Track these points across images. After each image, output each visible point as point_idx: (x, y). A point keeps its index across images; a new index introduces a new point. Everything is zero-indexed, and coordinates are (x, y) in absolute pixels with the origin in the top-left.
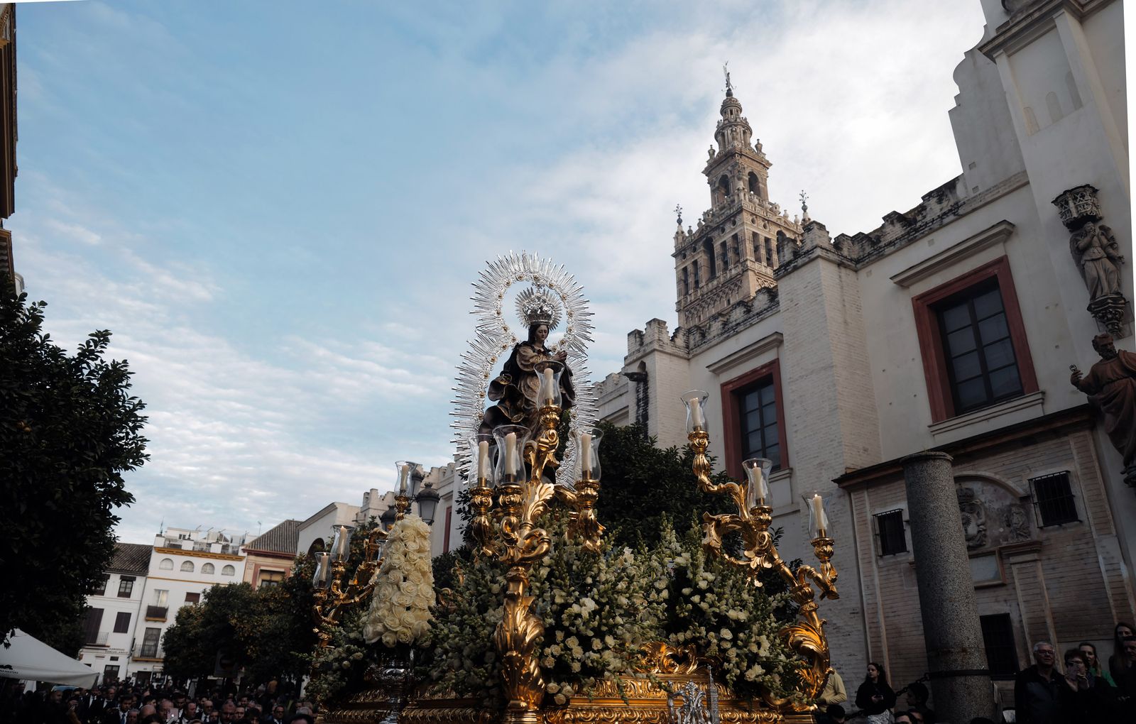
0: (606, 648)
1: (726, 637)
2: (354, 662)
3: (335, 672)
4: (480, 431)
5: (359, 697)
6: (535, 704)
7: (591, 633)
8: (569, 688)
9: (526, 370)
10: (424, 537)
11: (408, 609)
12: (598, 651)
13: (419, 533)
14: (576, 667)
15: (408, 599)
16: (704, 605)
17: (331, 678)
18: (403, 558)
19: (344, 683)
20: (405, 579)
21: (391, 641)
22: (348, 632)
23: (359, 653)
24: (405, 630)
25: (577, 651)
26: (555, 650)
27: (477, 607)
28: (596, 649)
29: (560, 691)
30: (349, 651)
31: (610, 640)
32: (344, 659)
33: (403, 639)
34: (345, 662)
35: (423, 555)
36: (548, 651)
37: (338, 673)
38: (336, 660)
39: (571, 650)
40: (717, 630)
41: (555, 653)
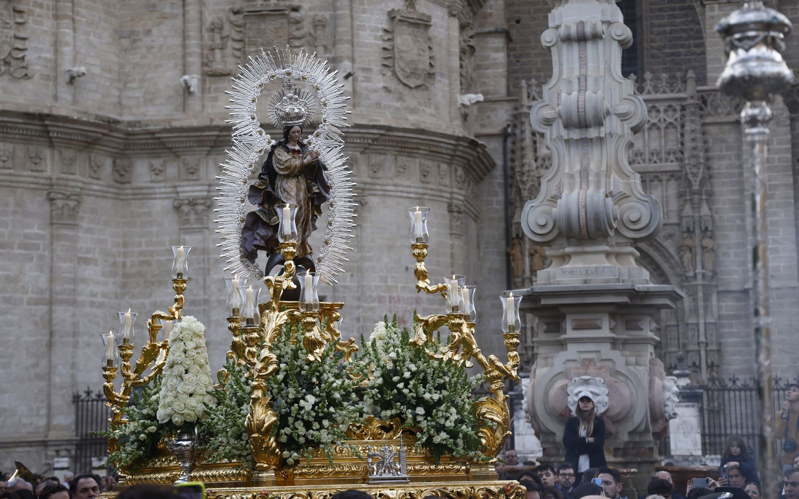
0: (322, 427)
1: (420, 413)
2: (149, 435)
3: (133, 443)
4: (242, 233)
5: (156, 463)
6: (274, 465)
7: (312, 419)
8: (296, 454)
9: (281, 173)
10: (200, 336)
11: (191, 395)
12: (317, 430)
13: (195, 334)
14: (302, 440)
15: (190, 387)
16: (406, 391)
17: (130, 449)
18: (183, 355)
19: (141, 452)
20: (187, 372)
21: (180, 421)
22: (141, 409)
23: (153, 427)
24: (190, 412)
25: (302, 430)
26: (287, 430)
27: (237, 401)
28: (315, 428)
29: (290, 457)
30: (145, 426)
31: (326, 423)
32: (139, 433)
33: (189, 419)
34: (142, 435)
35: (199, 351)
36: (282, 431)
37: (136, 443)
38: (133, 433)
39: (297, 429)
40: (414, 407)
41: (287, 433)
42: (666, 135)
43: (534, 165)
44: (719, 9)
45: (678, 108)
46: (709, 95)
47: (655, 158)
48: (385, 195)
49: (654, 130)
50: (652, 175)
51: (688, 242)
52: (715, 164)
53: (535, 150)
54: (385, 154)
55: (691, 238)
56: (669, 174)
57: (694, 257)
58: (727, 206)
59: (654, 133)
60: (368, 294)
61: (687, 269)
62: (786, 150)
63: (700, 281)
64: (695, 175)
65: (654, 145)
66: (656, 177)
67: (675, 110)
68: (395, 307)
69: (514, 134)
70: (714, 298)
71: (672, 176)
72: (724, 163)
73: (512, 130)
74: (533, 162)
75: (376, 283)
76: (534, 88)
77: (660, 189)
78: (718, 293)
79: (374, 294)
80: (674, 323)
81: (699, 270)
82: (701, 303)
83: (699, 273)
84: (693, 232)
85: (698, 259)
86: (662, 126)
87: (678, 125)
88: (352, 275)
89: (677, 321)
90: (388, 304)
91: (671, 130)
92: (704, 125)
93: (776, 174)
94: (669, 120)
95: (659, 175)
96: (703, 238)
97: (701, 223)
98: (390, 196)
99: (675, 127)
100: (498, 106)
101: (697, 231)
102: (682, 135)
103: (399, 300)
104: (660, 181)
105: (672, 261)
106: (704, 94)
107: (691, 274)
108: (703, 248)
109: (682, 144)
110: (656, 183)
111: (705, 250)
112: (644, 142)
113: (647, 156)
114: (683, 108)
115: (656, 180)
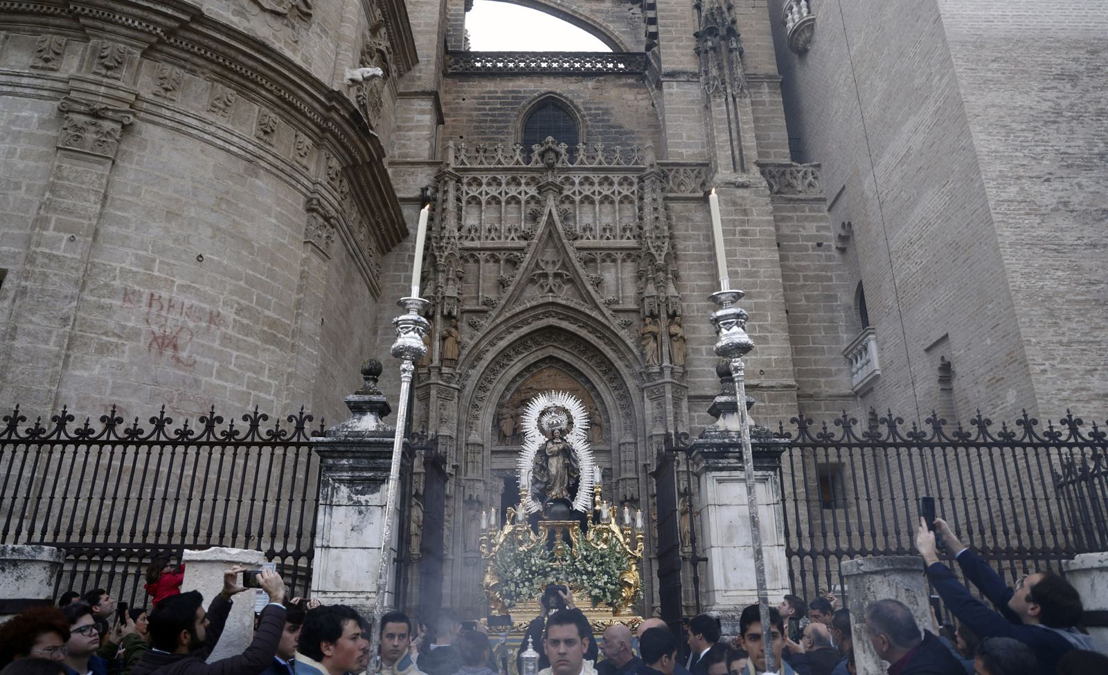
42: (620, 210)
43: (457, 234)
44: (678, 87)
45: (635, 180)
46: (670, 171)
47: (608, 234)
48: (179, 128)
49: (607, 205)
50: (604, 253)
51: (651, 328)
52: (681, 245)
53: (460, 219)
54: (192, 72)
55: (656, 323)
56: (624, 253)
57: (660, 346)
58: (695, 294)
59: (607, 208)
60: (102, 280)
61: (651, 363)
62: (768, 222)
63: (668, 378)
64: (659, 248)
65: (606, 220)
66: (609, 256)
67: (631, 184)
68: (159, 316)
69: (435, 200)
70: (685, 404)
71: (629, 256)
72: (691, 243)
73: (432, 194)
74: (456, 230)
75: (126, 266)
76: (463, 152)
77: (613, 270)
78: (689, 397)
79: (117, 283)
80: (632, 440)
81: (666, 363)
82: (670, 408)
83: (667, 367)
84: (658, 316)
85: (665, 349)
86: (617, 198)
87: (635, 198)
88: (72, 239)
89: (635, 436)
90: (145, 309)
91: (627, 205)
92: (666, 199)
93: (758, 249)
94: (625, 193)
95: (613, 252)
96: (670, 324)
97: (667, 305)
98: (190, 135)
99: (632, 202)
100: (419, 169)
101: (663, 315)
102: (641, 209)
103: (171, 306)
104: (614, 261)
105: (630, 357)
106: (665, 169)
107: (656, 369)
108: (671, 336)
109: (641, 218)
110: (608, 263)
111: (675, 338)
112: (594, 217)
113: (598, 232)
114: (641, 180)
115: (608, 260)
